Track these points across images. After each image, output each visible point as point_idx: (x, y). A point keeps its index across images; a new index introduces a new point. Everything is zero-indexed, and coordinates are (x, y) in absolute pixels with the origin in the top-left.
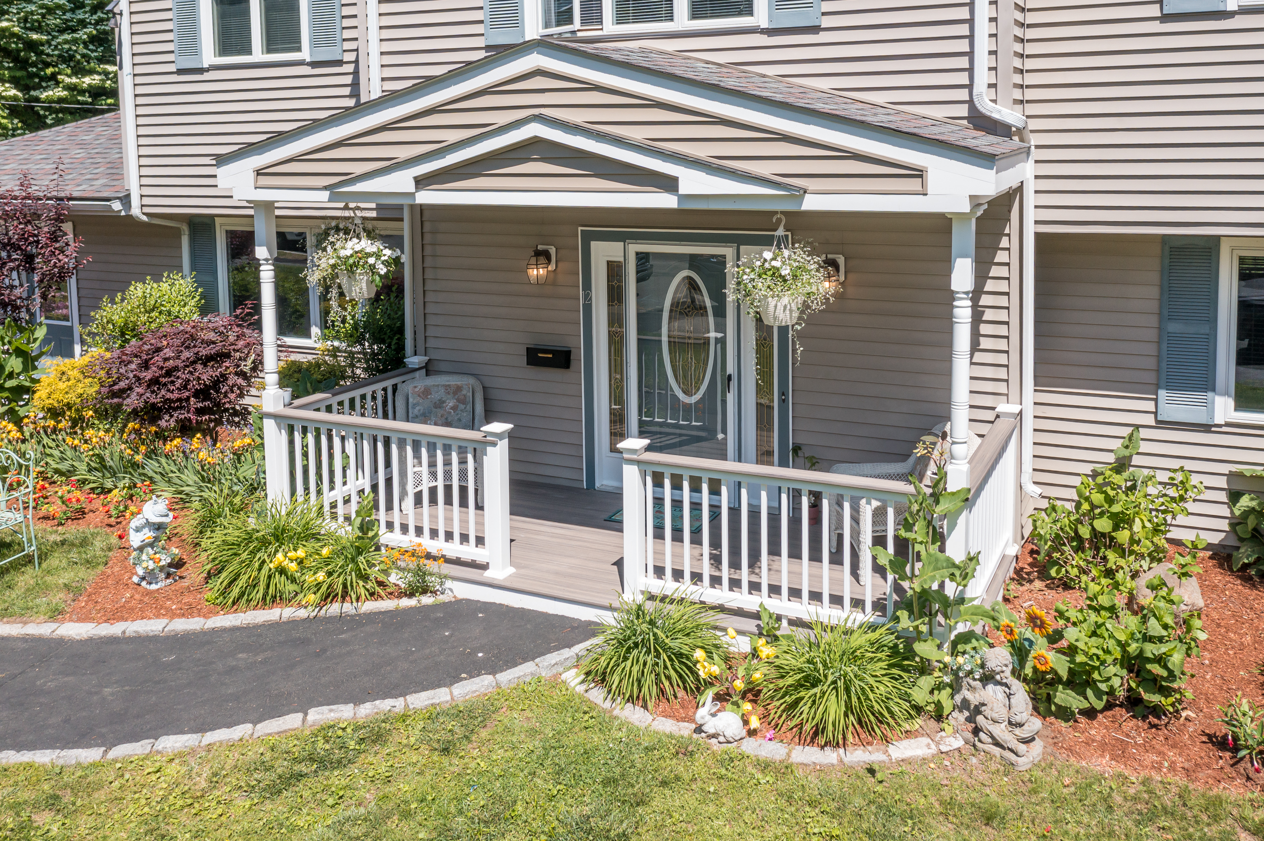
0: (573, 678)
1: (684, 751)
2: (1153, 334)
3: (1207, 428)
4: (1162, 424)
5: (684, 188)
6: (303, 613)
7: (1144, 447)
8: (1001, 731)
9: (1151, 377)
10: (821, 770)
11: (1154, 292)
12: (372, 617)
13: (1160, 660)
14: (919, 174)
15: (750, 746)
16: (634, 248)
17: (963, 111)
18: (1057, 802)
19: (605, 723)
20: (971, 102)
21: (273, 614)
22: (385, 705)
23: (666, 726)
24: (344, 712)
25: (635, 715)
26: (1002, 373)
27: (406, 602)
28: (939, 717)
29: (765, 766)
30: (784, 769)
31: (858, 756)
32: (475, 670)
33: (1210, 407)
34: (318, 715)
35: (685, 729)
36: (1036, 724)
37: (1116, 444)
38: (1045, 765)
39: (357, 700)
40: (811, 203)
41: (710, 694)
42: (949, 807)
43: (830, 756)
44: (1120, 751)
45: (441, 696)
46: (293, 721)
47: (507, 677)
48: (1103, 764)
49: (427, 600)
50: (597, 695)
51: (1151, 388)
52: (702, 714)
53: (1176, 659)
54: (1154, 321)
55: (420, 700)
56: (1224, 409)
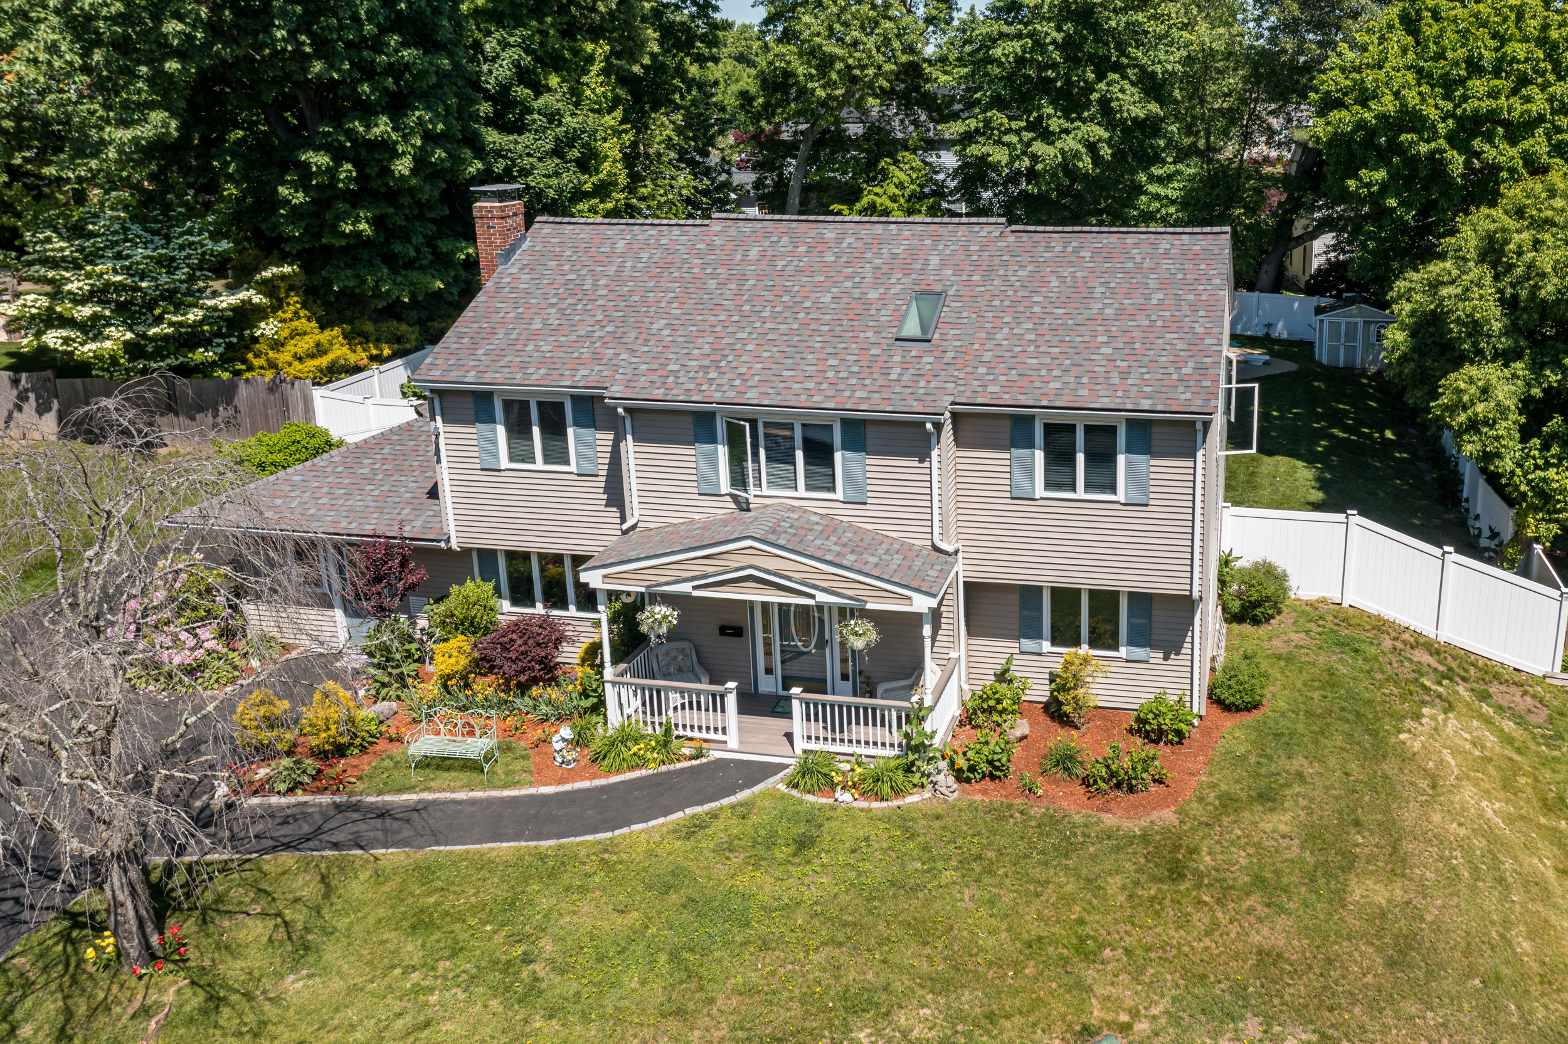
0: (782, 787)
1: (833, 808)
2: (1017, 615)
3: (1040, 654)
4: (1022, 653)
5: (821, 599)
6: (650, 772)
7: (1014, 663)
8: (943, 790)
9: (1017, 633)
10: (882, 809)
12: (683, 770)
14: (910, 598)
15: (855, 804)
18: (961, 810)
19: (801, 802)
20: (932, 540)
21: (637, 774)
22: (713, 805)
23: (823, 800)
24: (698, 809)
25: (810, 798)
27: (694, 762)
28: (923, 786)
29: (862, 810)
30: (869, 810)
31: (896, 803)
32: (742, 788)
33: (1041, 646)
34: (689, 811)
35: (831, 801)
36: (956, 786)
37: (1004, 662)
38: (958, 799)
39: (702, 804)
40: (869, 606)
41: (839, 788)
42: (925, 816)
43: (884, 804)
44: (984, 792)
45: (732, 799)
46: (680, 814)
47: (756, 789)
48: (979, 797)
49: (704, 760)
50: (794, 792)
51: (1017, 637)
52: (837, 795)
55: (726, 801)
56: (1046, 646)
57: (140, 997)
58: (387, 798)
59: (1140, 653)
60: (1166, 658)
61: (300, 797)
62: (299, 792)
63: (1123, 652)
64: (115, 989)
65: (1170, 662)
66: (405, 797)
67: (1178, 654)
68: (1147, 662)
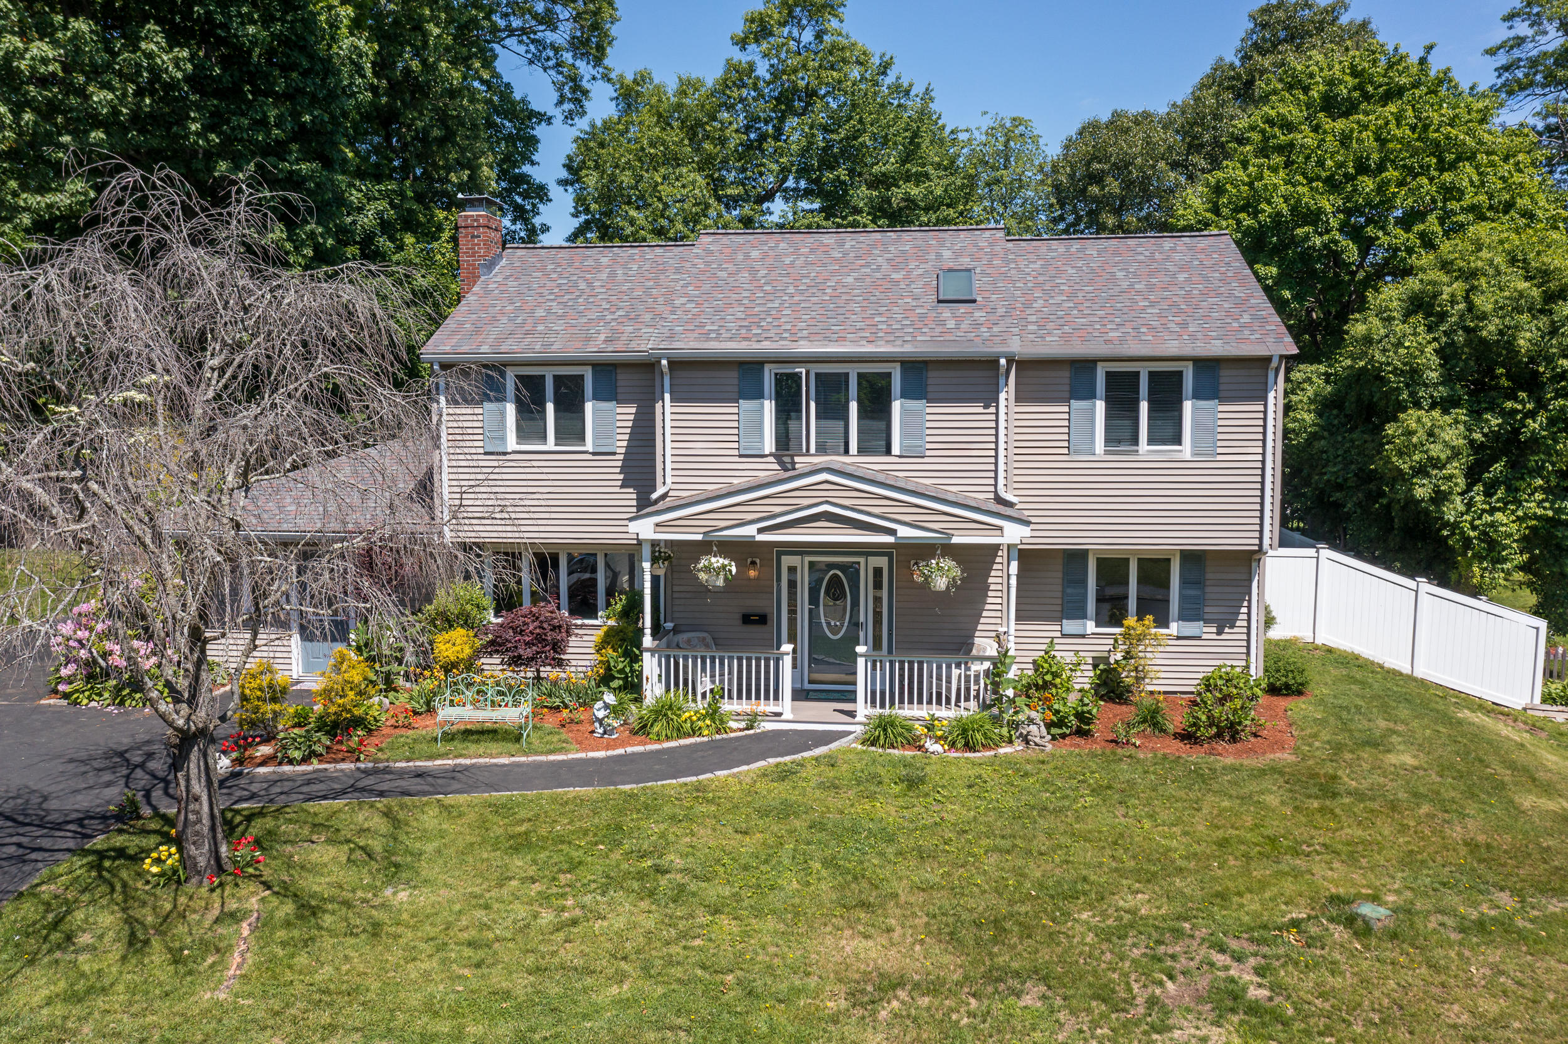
0: (856, 746)
2: (1059, 595)
3: (1083, 636)
4: (1064, 636)
5: (899, 534)
6: (705, 739)
7: (1057, 647)
8: (1037, 740)
9: (1059, 614)
10: (975, 759)
11: (1060, 575)
12: (739, 738)
13: (1089, 712)
14: (1001, 529)
15: (947, 754)
16: (807, 559)
17: (992, 496)
19: (886, 755)
20: (996, 492)
21: (691, 741)
25: (895, 752)
26: (999, 614)
27: (748, 732)
33: (1085, 626)
36: (1049, 737)
37: (1044, 647)
38: (1054, 750)
40: (955, 540)
41: (927, 739)
43: (978, 754)
44: (1077, 746)
49: (751, 732)
50: (874, 749)
51: (1059, 619)
52: (927, 745)
53: (1095, 711)
54: (1060, 588)
56: (1091, 627)
57: (217, 905)
58: (418, 763)
59: (1191, 628)
60: (1220, 632)
61: (315, 765)
62: (315, 761)
63: (1174, 628)
64: (183, 900)
65: (1223, 637)
66: (439, 762)
67: (1232, 626)
68: (1199, 638)
